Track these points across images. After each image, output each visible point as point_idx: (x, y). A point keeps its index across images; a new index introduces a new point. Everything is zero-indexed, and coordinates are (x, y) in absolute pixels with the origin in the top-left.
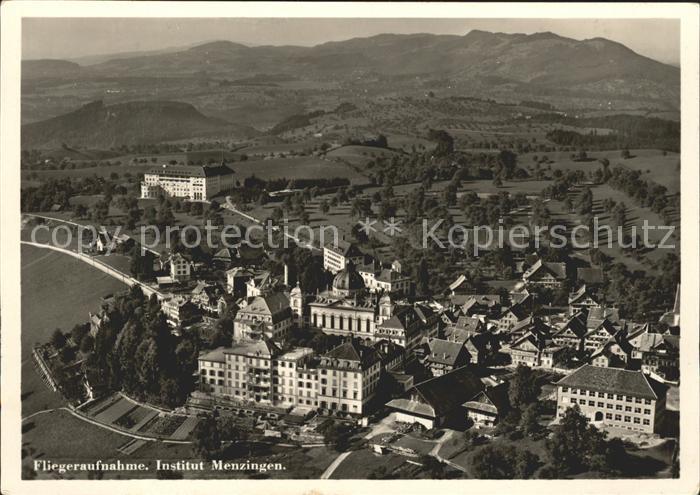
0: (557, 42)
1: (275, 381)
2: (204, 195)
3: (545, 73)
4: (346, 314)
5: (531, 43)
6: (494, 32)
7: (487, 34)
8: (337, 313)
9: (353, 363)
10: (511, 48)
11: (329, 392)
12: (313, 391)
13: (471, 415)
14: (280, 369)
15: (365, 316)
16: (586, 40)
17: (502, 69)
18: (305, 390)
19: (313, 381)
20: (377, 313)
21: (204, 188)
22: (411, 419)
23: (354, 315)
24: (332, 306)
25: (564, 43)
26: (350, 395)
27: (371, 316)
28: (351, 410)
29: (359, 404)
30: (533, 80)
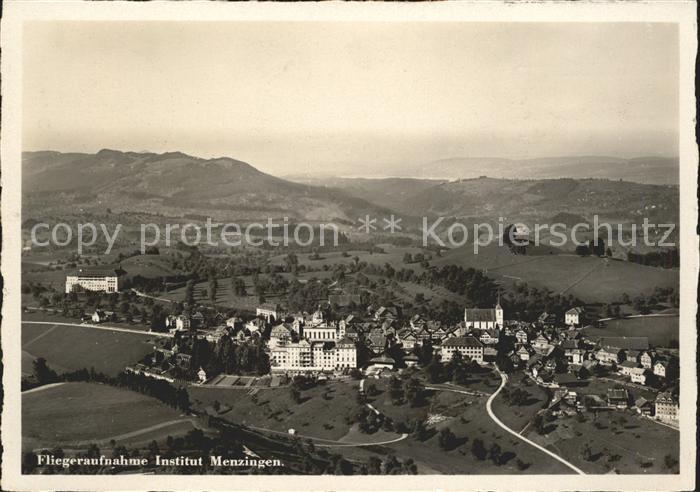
0: (189, 161)
1: (312, 358)
2: (116, 288)
3: (182, 189)
4: (322, 331)
5: (163, 162)
6: (124, 151)
7: (118, 154)
8: (317, 331)
9: (351, 345)
10: (146, 166)
11: (341, 359)
12: (331, 360)
13: (407, 362)
14: (315, 352)
15: (331, 331)
16: (213, 160)
17: (140, 185)
18: (327, 360)
19: (331, 355)
20: (338, 329)
21: (116, 284)
22: (382, 366)
23: (326, 331)
24: (315, 327)
25: (195, 162)
26: (351, 359)
27: (335, 331)
28: (351, 366)
29: (355, 363)
30: (174, 195)
